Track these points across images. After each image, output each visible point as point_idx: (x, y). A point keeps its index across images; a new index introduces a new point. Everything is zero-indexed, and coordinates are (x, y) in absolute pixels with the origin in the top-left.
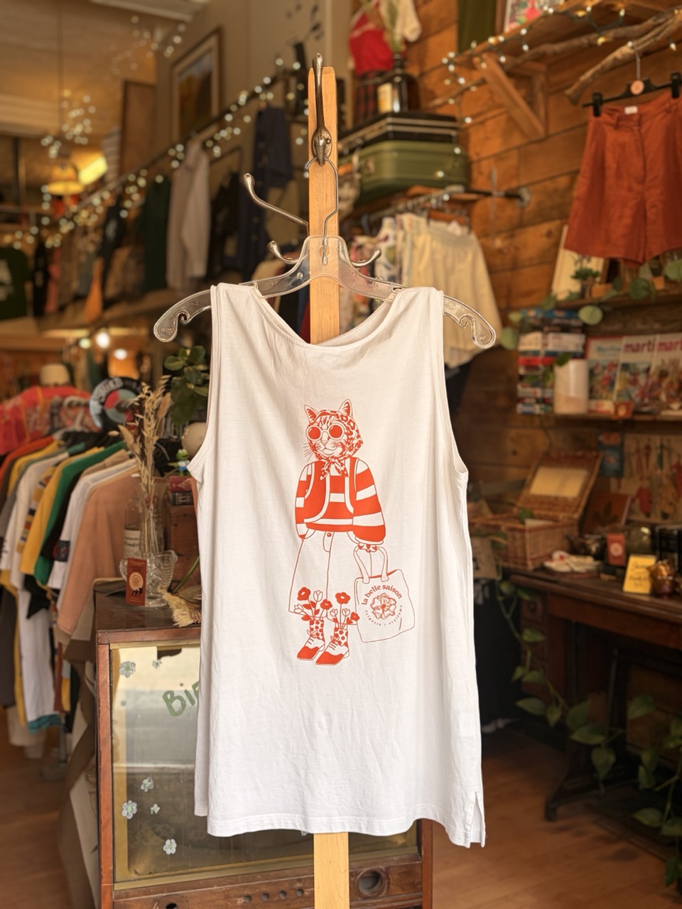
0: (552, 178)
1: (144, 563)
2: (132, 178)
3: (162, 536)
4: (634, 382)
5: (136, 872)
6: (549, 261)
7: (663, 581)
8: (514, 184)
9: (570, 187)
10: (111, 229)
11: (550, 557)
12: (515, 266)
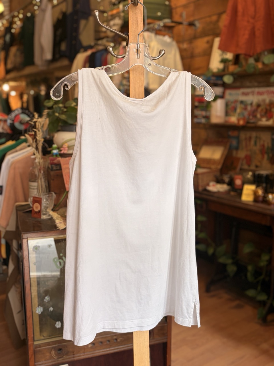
0: (210, 16)
1: (40, 199)
2: (16, 14)
3: (47, 185)
4: (245, 109)
5: (43, 336)
6: (208, 54)
7: (259, 196)
8: (191, 19)
9: (218, 21)
10: (8, 38)
11: (208, 185)
12: (192, 56)
